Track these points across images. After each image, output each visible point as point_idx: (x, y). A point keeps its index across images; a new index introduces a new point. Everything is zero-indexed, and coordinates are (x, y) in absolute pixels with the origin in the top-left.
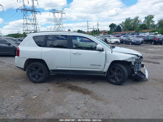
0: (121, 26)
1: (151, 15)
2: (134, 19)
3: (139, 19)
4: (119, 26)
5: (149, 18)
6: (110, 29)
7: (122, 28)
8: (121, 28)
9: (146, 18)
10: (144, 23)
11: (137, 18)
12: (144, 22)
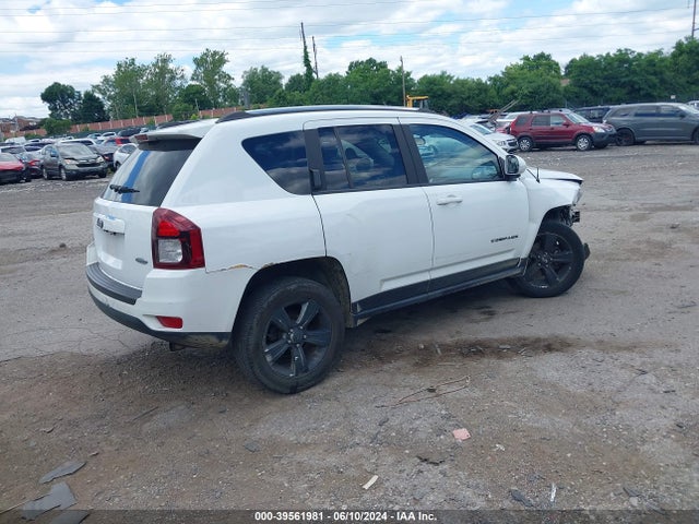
0: (101, 96)
1: (215, 53)
2: (155, 65)
3: (171, 66)
4: (89, 97)
5: (211, 64)
6: (50, 109)
7: (107, 105)
8: (101, 106)
9: (199, 62)
10: (193, 83)
11: (165, 61)
12: (193, 79)
